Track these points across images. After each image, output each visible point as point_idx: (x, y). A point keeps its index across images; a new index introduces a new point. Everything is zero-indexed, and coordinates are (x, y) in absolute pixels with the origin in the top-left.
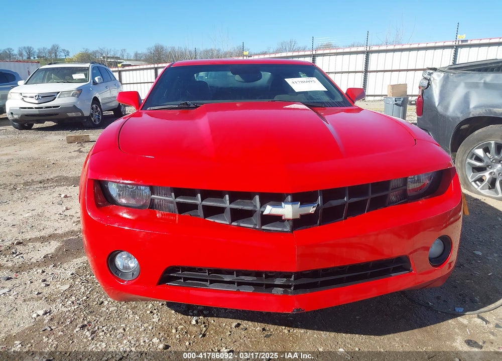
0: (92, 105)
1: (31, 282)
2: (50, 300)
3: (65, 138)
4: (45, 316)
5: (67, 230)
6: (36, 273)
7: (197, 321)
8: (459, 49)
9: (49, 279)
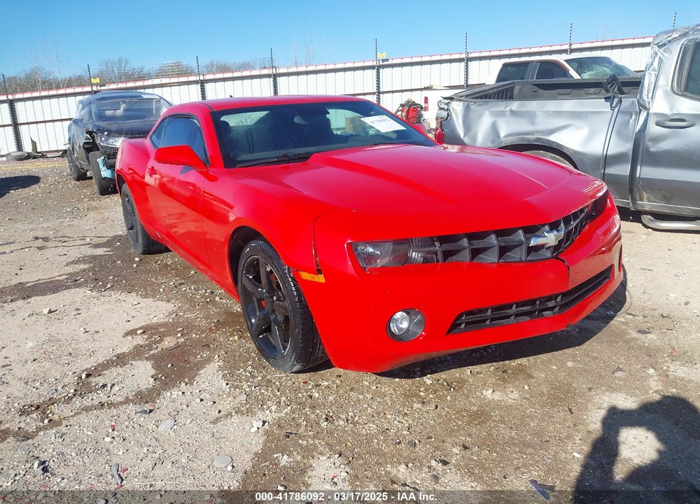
4: (266, 426)
8: (381, 70)
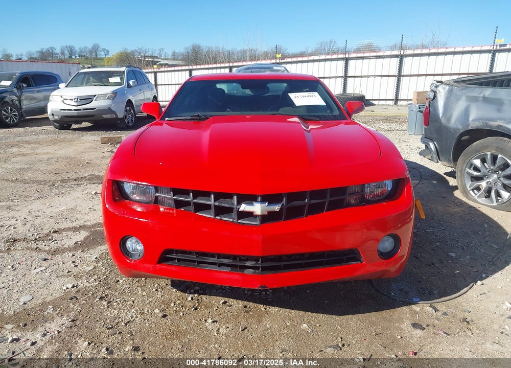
0: (126, 107)
1: (64, 263)
2: (77, 277)
3: (99, 139)
4: (73, 289)
5: (95, 222)
6: (67, 256)
7: (192, 299)
8: (497, 54)
9: (78, 262)
